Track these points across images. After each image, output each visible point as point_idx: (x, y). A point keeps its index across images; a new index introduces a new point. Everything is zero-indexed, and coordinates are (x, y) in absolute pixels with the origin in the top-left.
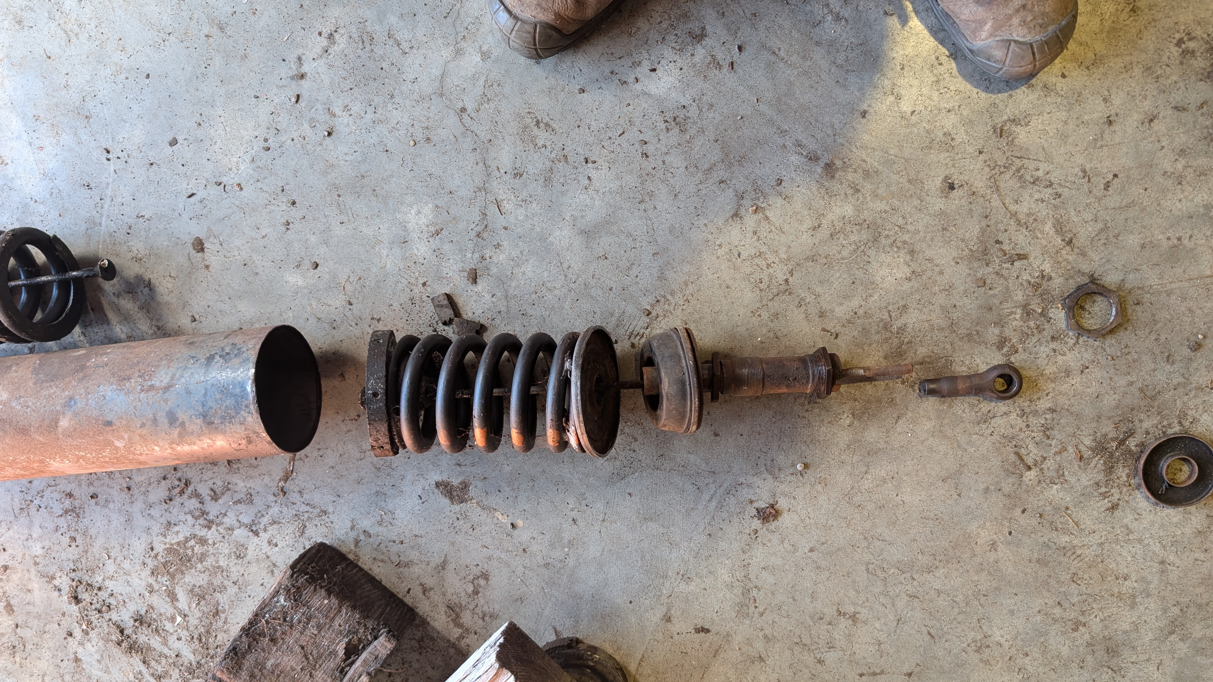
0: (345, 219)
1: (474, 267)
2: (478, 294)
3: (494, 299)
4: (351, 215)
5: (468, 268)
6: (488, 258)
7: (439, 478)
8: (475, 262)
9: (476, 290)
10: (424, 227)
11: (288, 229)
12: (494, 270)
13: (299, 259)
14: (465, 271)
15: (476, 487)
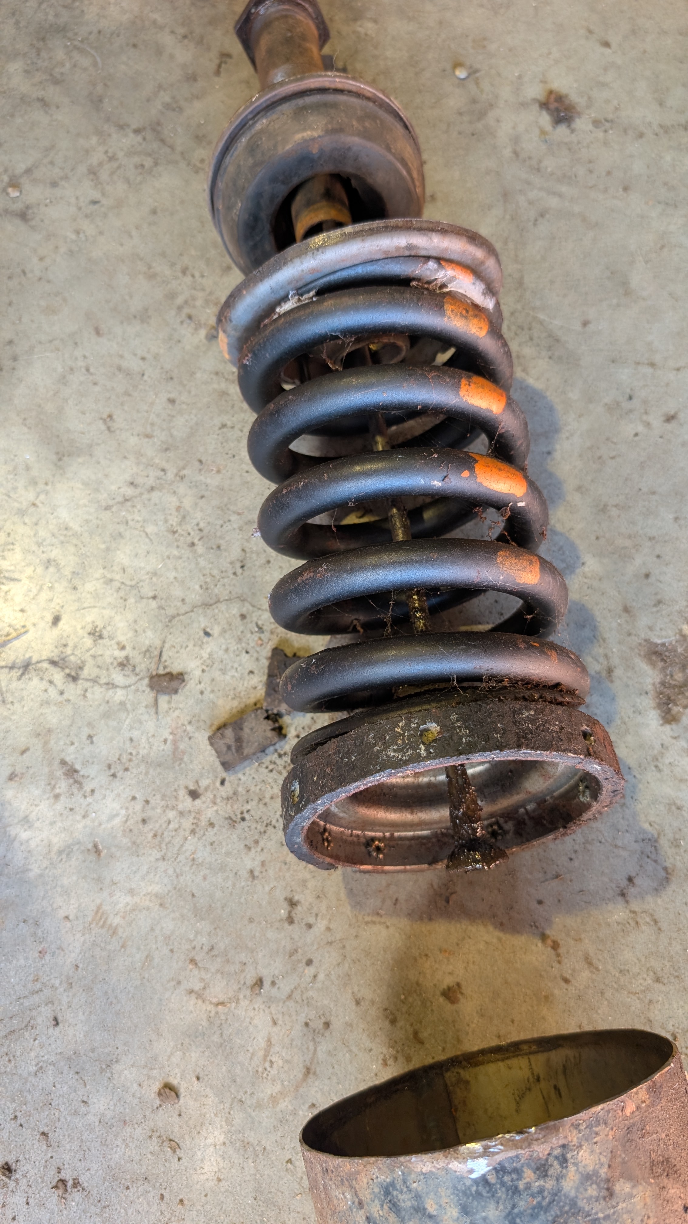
0: (46, 1012)
1: (146, 681)
2: (208, 665)
3: (216, 631)
4: (36, 999)
5: (148, 696)
6: (123, 654)
7: (653, 718)
8: (133, 679)
9: (198, 673)
10: (59, 806)
11: (76, 1184)
12: (150, 638)
13: (153, 1145)
14: (156, 701)
15: (651, 628)
